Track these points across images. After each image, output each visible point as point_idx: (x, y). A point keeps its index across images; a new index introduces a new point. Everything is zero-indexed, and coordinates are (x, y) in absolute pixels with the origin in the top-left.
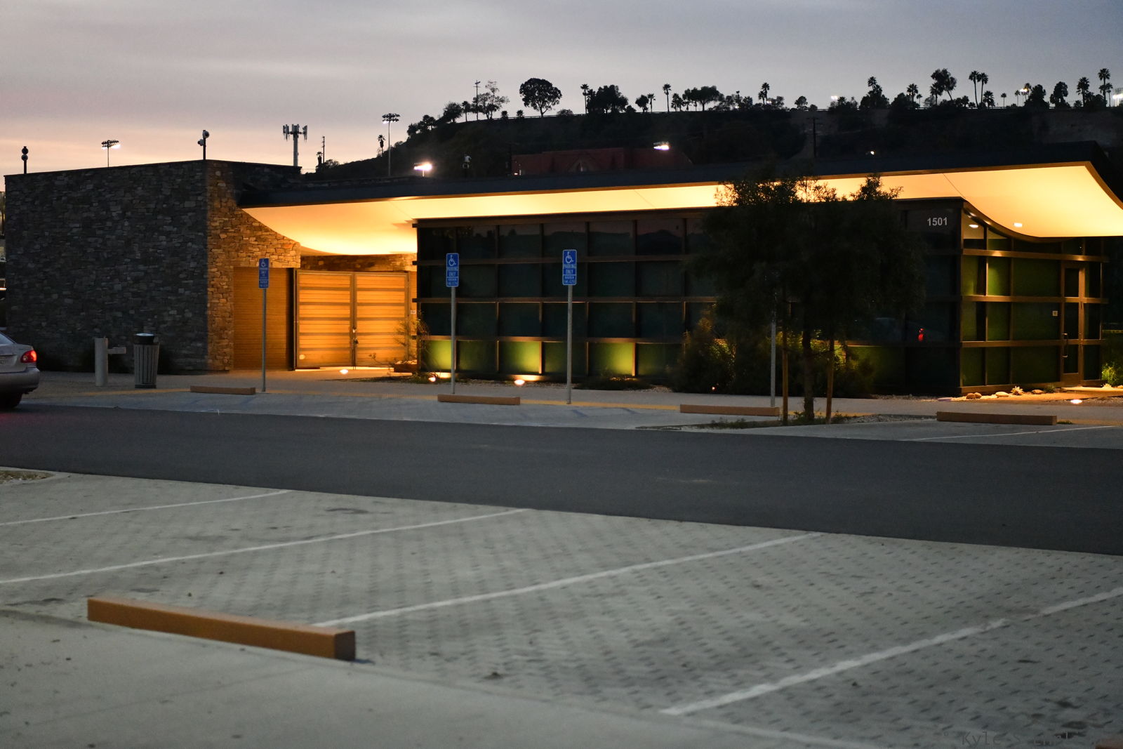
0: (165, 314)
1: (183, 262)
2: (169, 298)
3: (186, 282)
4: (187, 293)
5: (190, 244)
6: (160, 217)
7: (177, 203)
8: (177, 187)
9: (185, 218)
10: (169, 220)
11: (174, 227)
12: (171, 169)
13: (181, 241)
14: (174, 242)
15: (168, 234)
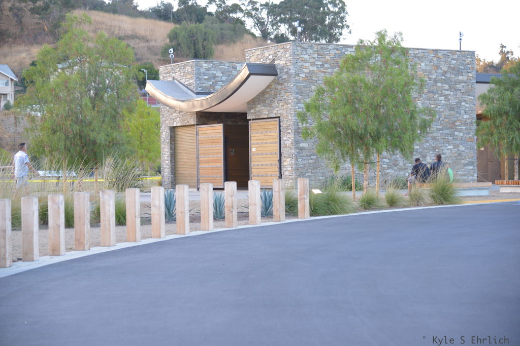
0: (443, 148)
1: (458, 115)
2: (447, 138)
3: (460, 127)
4: (461, 134)
5: (463, 103)
6: (439, 84)
7: (454, 76)
8: (453, 66)
9: (459, 86)
10: (447, 87)
11: (451, 92)
12: (448, 54)
13: (457, 101)
14: (450, 101)
15: (446, 96)
